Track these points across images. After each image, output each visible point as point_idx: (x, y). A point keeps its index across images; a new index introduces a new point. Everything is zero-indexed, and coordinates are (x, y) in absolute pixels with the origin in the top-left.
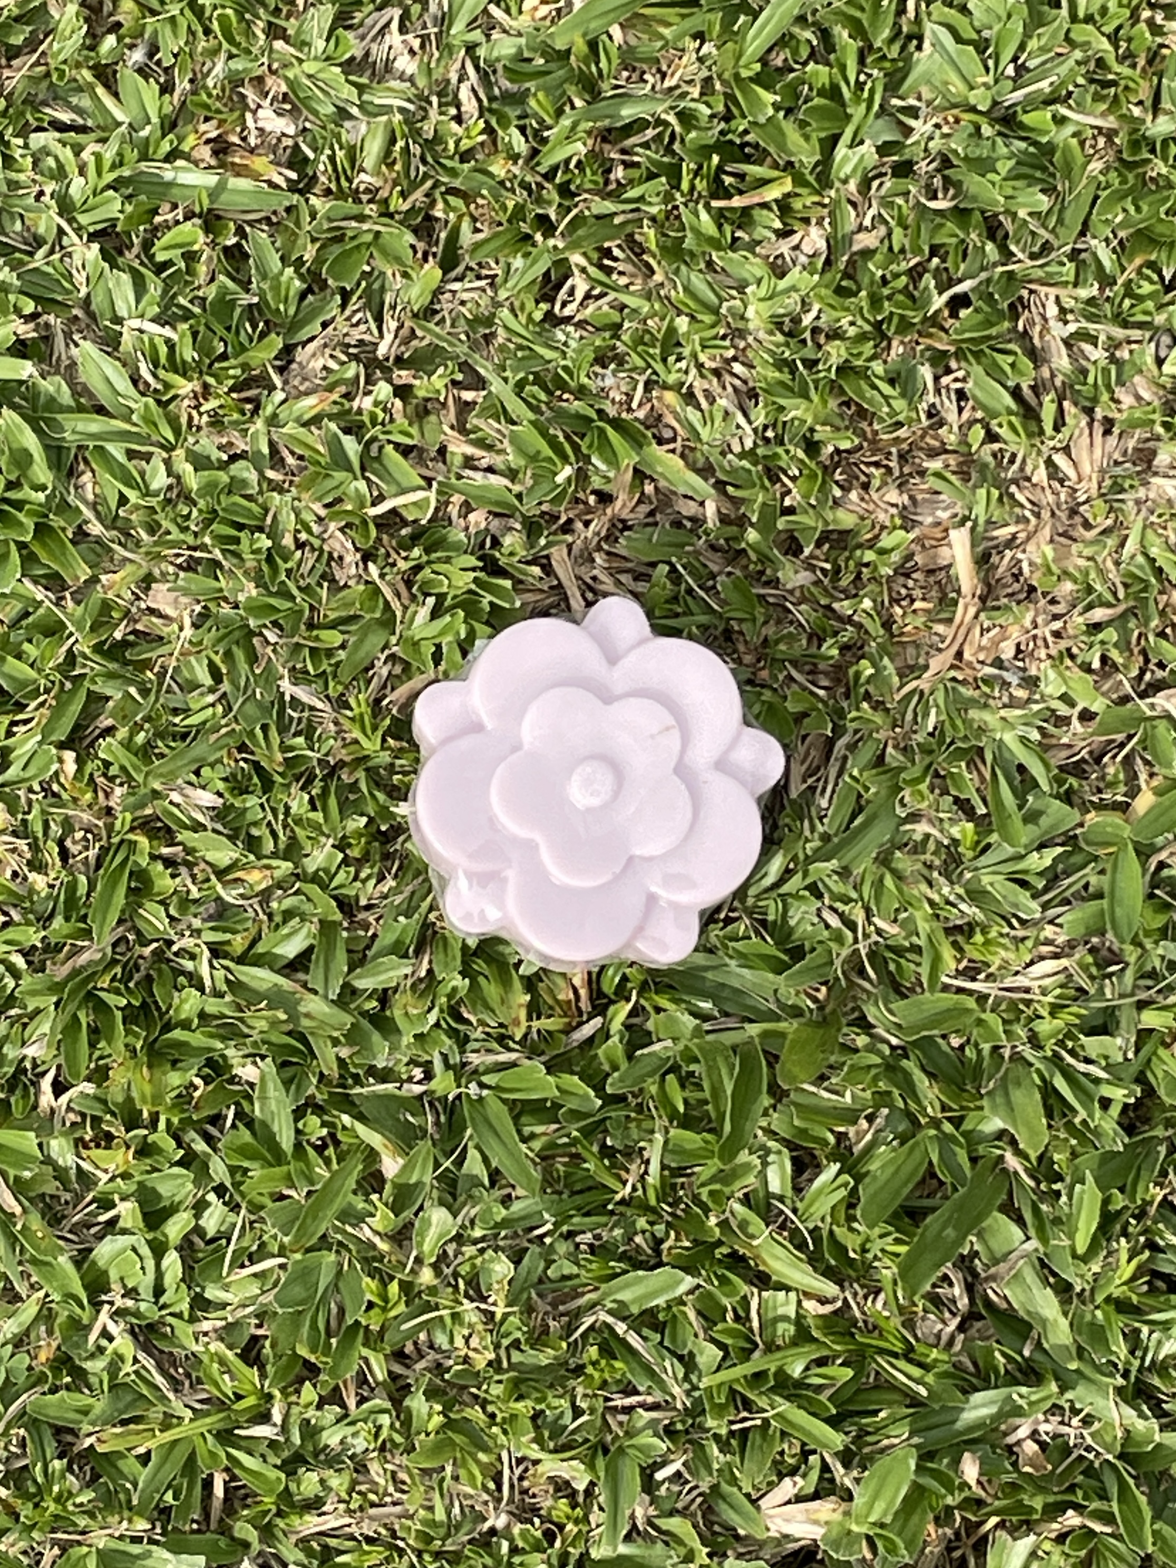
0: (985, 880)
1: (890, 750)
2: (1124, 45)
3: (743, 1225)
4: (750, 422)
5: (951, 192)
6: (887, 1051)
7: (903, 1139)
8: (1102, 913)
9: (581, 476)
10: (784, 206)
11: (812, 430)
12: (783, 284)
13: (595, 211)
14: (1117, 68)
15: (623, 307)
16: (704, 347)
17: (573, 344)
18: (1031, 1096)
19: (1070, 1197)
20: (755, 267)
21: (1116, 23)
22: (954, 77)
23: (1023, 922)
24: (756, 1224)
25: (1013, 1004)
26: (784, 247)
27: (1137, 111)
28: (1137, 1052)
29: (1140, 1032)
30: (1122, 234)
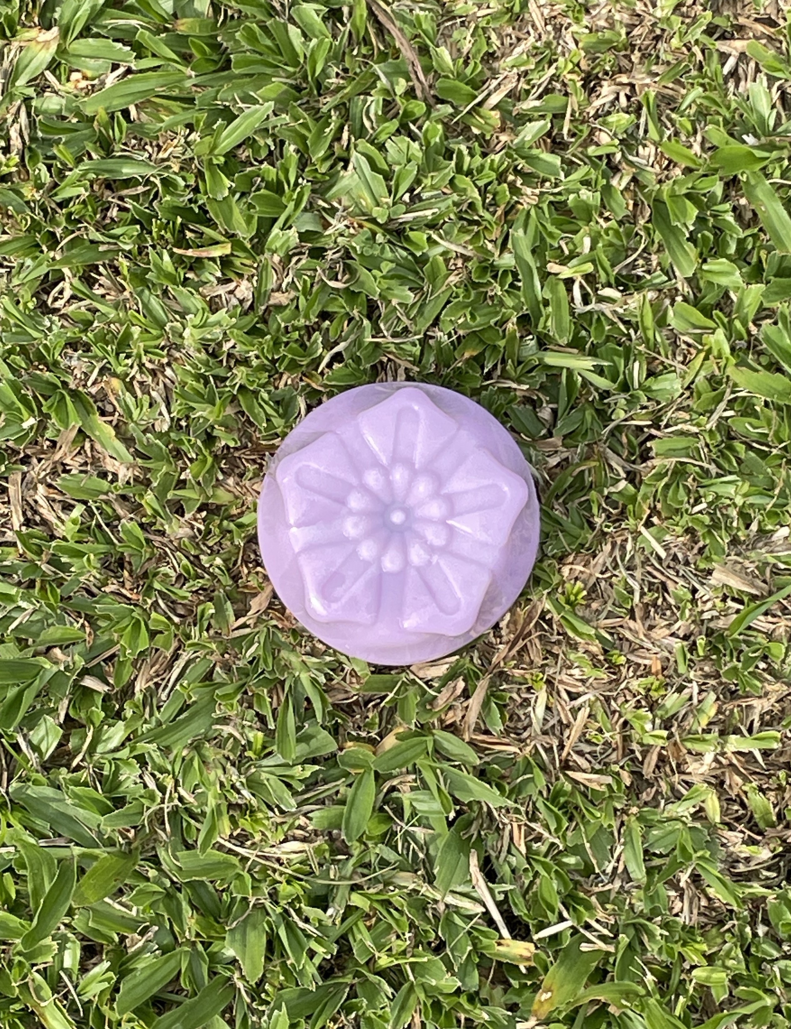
0: (264, 776)
1: (218, 669)
2: (490, 196)
3: (38, 989)
4: (169, 412)
5: (347, 277)
6: (168, 883)
7: (165, 950)
8: (342, 814)
9: (42, 427)
10: (226, 262)
11: (213, 428)
12: (213, 318)
13: (91, 238)
14: (481, 212)
15: (94, 311)
16: (146, 352)
17: (55, 329)
18: (260, 937)
19: (270, 1017)
20: (197, 302)
21: (486, 181)
22: (366, 195)
23: (282, 812)
24: (47, 991)
25: (265, 868)
26: (222, 290)
27: (490, 246)
28: (343, 920)
29: (348, 907)
30: (461, 332)
